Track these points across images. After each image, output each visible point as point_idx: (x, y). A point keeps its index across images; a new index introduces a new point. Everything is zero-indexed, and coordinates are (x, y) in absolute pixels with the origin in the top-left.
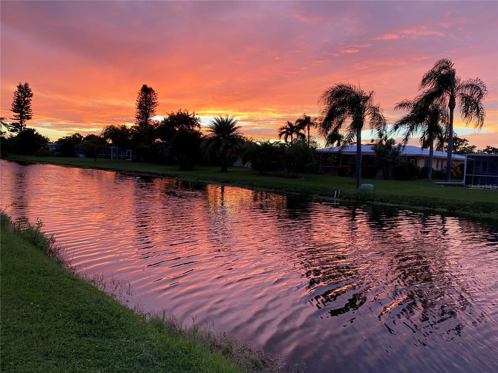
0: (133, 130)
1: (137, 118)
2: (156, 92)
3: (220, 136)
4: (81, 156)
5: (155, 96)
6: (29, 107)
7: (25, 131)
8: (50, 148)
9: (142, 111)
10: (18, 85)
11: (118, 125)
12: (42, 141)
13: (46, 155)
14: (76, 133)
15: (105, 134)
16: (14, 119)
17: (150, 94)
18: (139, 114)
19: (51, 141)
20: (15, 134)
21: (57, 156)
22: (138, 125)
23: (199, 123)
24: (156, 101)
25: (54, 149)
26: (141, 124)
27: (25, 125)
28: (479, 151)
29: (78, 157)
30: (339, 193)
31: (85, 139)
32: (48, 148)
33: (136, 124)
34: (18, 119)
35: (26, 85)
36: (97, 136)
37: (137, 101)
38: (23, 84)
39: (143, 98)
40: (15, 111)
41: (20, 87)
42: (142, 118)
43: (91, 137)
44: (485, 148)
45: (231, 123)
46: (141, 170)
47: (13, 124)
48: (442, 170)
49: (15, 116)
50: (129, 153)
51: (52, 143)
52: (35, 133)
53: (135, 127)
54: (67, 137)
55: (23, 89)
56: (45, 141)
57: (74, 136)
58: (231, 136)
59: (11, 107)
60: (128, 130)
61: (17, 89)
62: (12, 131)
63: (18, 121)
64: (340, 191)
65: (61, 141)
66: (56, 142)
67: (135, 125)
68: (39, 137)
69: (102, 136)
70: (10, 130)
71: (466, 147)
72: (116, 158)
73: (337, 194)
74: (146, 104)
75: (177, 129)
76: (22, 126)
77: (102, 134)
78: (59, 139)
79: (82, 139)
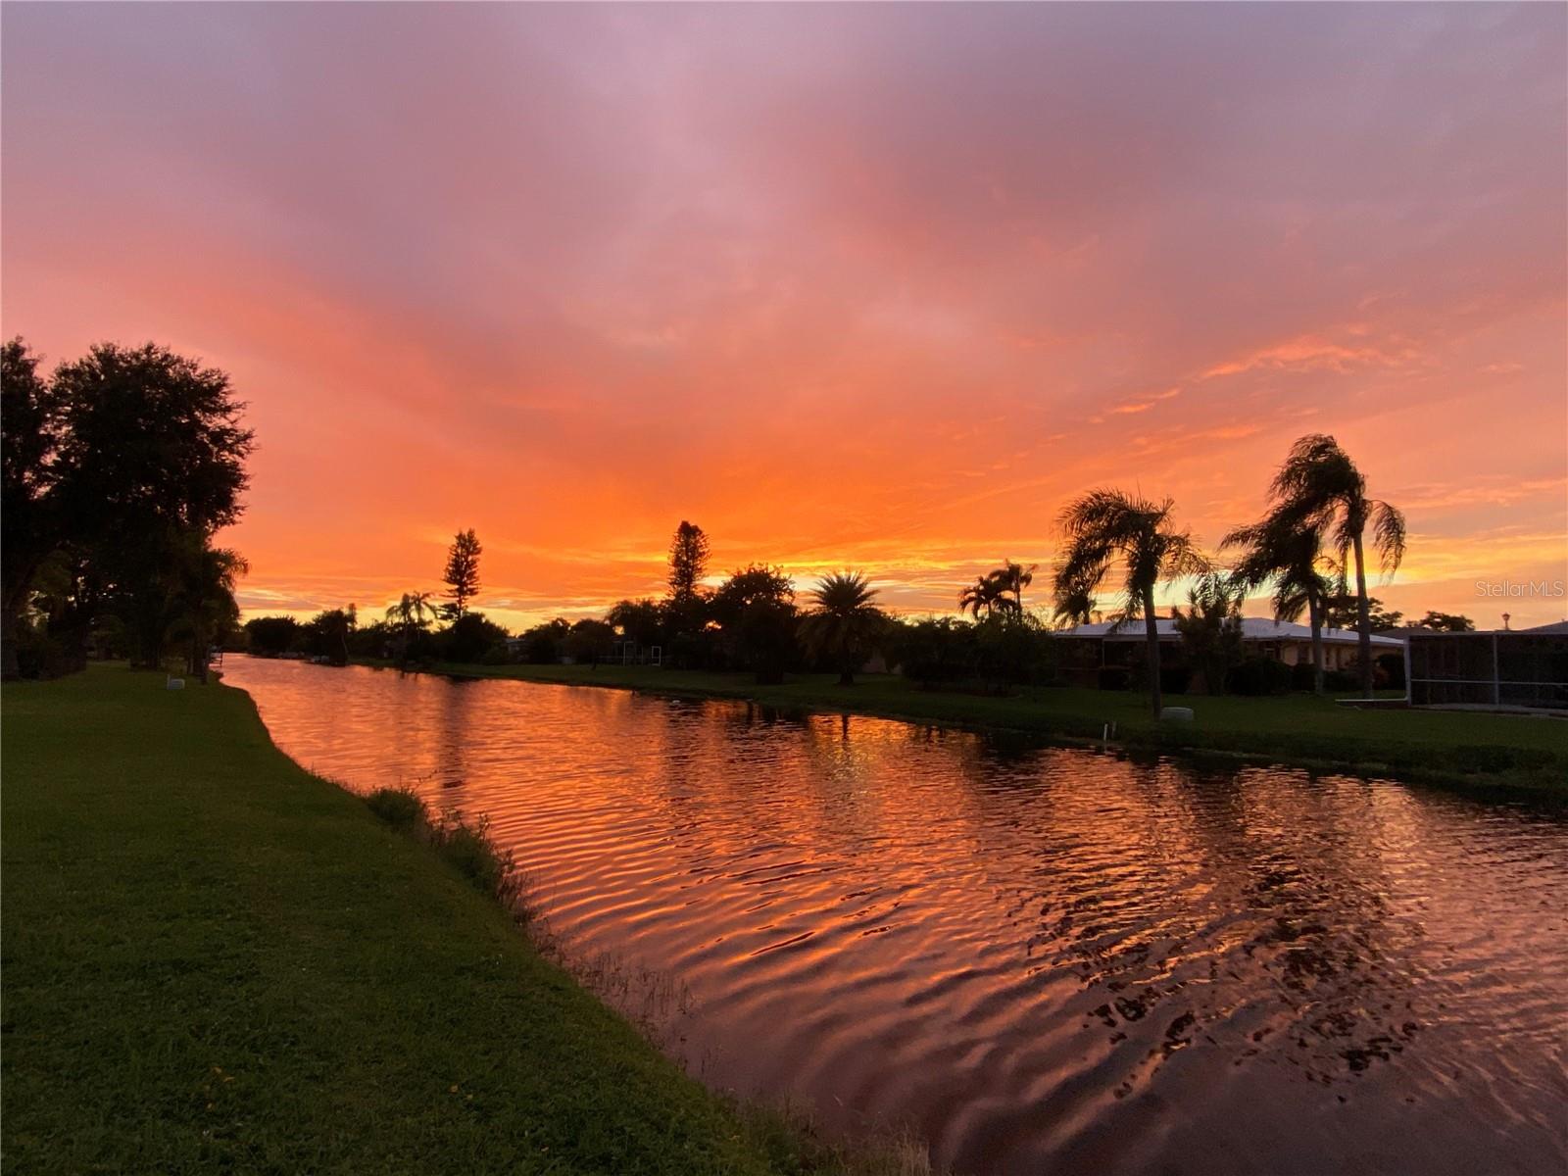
0: (664, 607)
1: (671, 584)
2: (704, 533)
3: (835, 612)
4: (567, 660)
5: (704, 541)
6: (475, 572)
7: (465, 618)
8: (510, 649)
9: (680, 571)
10: (457, 535)
11: (636, 599)
12: (496, 634)
13: (502, 662)
14: (558, 619)
15: (611, 618)
16: (448, 596)
17: (695, 538)
18: (674, 577)
19: (512, 634)
20: (448, 624)
21: (523, 662)
22: (672, 598)
23: (791, 587)
24: (706, 550)
25: (517, 649)
26: (678, 595)
27: (467, 607)
28: (1409, 623)
29: (560, 663)
30: (1114, 730)
31: (574, 628)
32: (506, 648)
33: (669, 595)
34: (455, 596)
35: (471, 533)
36: (597, 623)
37: (671, 551)
38: (465, 532)
39: (682, 546)
40: (450, 581)
41: (460, 537)
42: (680, 585)
43: (586, 625)
44: (1425, 616)
45: (857, 585)
46: (681, 686)
47: (446, 606)
48: (1341, 670)
49: (450, 591)
50: (656, 652)
51: (515, 637)
52: (484, 620)
53: (667, 601)
54: (541, 626)
55: (465, 540)
56: (499, 634)
57: (555, 623)
58: (860, 610)
59: (444, 575)
60: (655, 609)
61: (455, 541)
62: (444, 618)
63: (454, 600)
64: (1115, 724)
65: (530, 633)
66: (521, 637)
67: (667, 598)
68: (490, 628)
69: (607, 622)
70: (439, 616)
71: (1378, 615)
72: (632, 663)
73: (1109, 730)
74: (687, 555)
75: (748, 602)
76: (460, 608)
77: (606, 618)
78: (528, 631)
79: (569, 628)
